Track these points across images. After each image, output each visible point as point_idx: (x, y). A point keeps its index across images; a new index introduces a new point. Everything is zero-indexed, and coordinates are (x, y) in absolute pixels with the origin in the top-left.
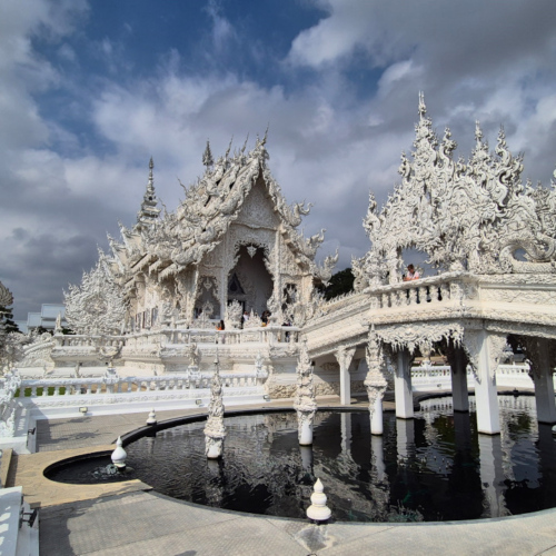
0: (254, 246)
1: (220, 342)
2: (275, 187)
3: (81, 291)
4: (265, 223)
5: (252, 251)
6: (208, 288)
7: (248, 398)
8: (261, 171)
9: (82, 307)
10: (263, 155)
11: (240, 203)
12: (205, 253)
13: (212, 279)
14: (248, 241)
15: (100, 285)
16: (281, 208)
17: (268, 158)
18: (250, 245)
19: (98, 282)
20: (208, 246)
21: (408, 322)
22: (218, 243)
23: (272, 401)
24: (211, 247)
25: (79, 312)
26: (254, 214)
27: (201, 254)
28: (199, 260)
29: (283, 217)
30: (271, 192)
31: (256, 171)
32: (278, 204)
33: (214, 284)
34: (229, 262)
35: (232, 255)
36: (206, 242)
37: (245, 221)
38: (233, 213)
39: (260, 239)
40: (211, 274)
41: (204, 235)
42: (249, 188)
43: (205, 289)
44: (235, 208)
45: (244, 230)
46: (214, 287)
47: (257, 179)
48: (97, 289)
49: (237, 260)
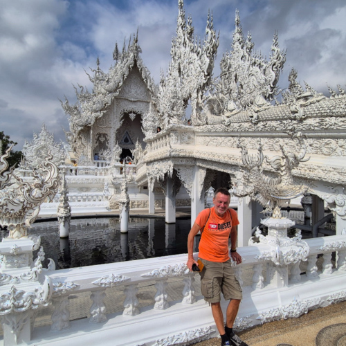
0: (134, 113)
1: (98, 175)
2: (145, 72)
3: (33, 144)
4: (142, 97)
5: (132, 116)
6: (102, 141)
7: (96, 209)
8: (135, 61)
9: (34, 154)
10: (136, 50)
11: (121, 84)
12: (97, 119)
13: (105, 135)
14: (129, 109)
15: (45, 140)
16: (151, 87)
17: (141, 52)
18: (131, 112)
19: (43, 138)
20: (98, 114)
21: (155, 161)
22: (105, 112)
23: (112, 210)
24: (100, 114)
25: (32, 157)
26: (133, 91)
27: (94, 120)
28: (92, 123)
29: (152, 93)
30: (143, 76)
31: (132, 62)
32: (148, 84)
33: (106, 139)
34: (116, 123)
35: (118, 120)
36: (97, 112)
37: (126, 96)
38: (115, 91)
39: (138, 108)
40: (104, 132)
41: (94, 107)
42: (127, 73)
43: (100, 142)
44: (117, 87)
45: (127, 102)
46: (106, 140)
47: (133, 67)
48: (42, 143)
49: (122, 122)
